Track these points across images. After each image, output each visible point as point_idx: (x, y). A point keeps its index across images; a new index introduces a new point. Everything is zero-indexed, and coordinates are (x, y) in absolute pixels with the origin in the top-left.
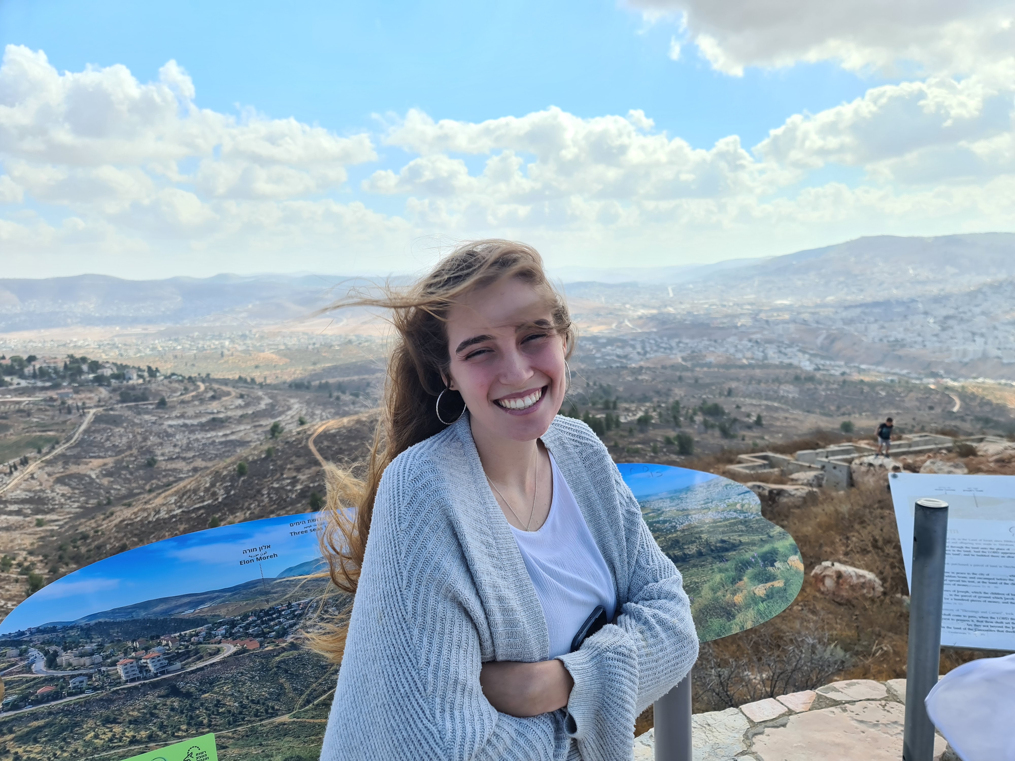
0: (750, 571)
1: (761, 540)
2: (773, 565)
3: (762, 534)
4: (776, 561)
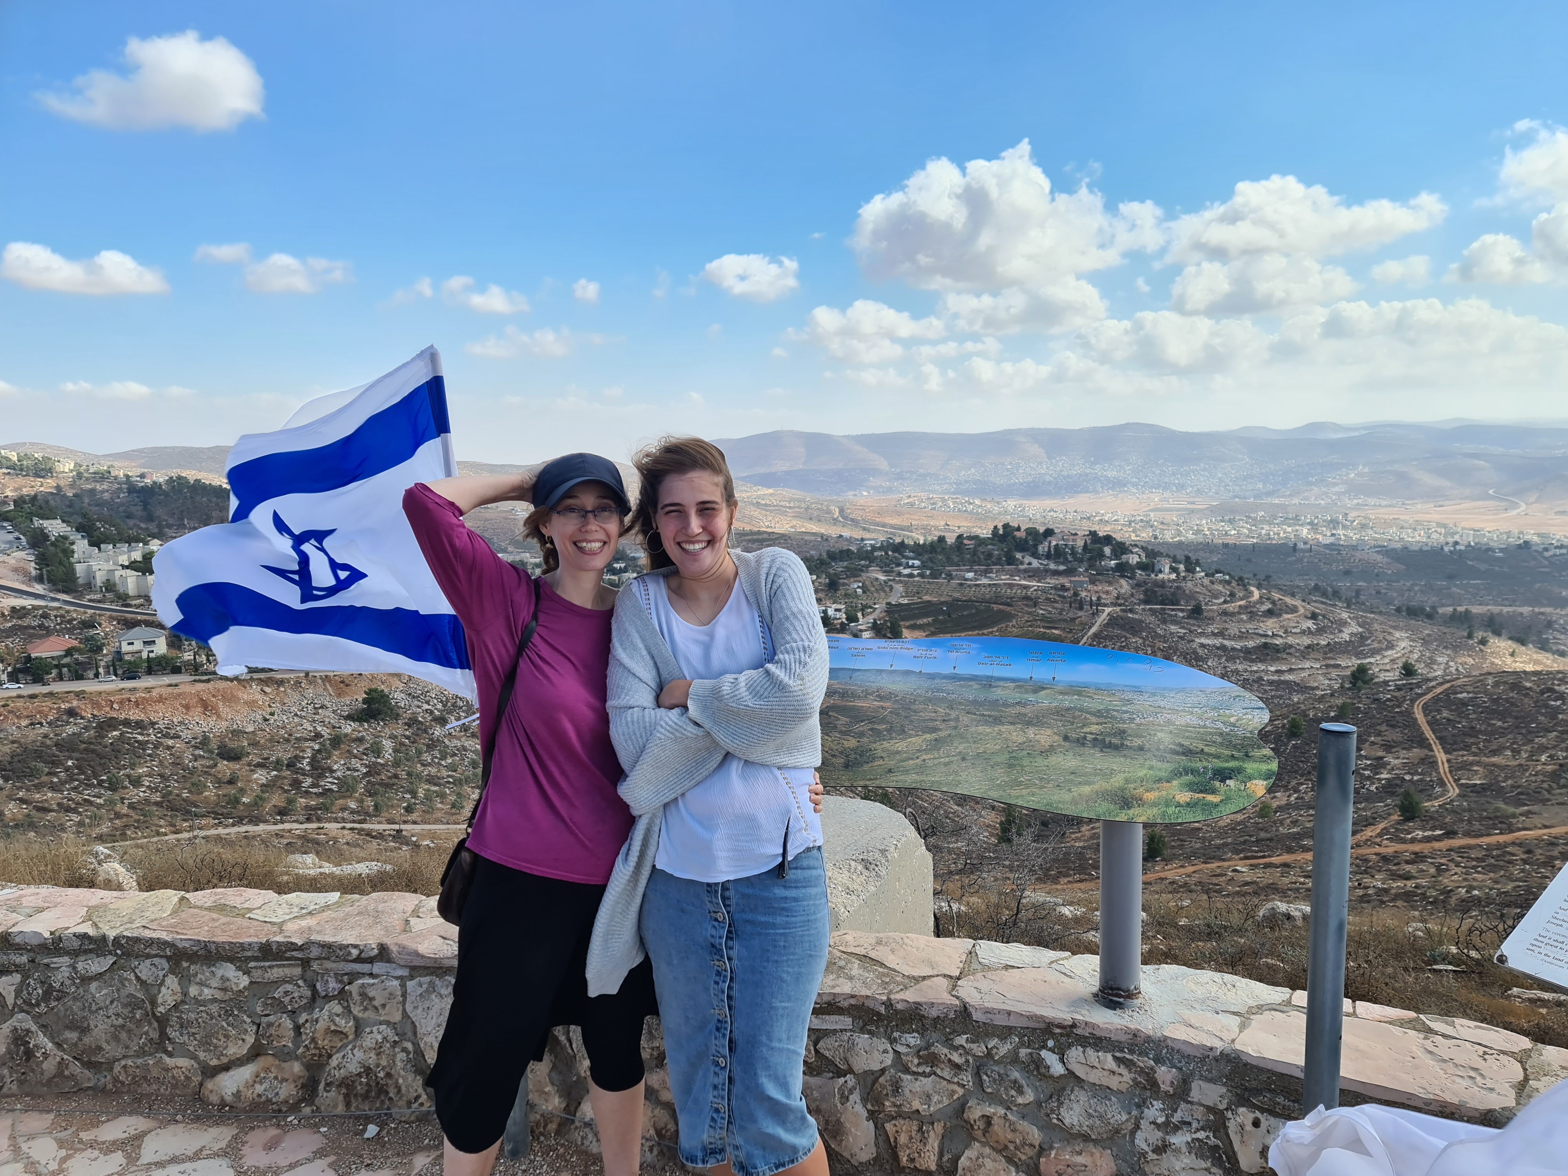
0: (1190, 777)
1: (1232, 756)
2: (1223, 781)
3: (1239, 751)
4: (1231, 778)
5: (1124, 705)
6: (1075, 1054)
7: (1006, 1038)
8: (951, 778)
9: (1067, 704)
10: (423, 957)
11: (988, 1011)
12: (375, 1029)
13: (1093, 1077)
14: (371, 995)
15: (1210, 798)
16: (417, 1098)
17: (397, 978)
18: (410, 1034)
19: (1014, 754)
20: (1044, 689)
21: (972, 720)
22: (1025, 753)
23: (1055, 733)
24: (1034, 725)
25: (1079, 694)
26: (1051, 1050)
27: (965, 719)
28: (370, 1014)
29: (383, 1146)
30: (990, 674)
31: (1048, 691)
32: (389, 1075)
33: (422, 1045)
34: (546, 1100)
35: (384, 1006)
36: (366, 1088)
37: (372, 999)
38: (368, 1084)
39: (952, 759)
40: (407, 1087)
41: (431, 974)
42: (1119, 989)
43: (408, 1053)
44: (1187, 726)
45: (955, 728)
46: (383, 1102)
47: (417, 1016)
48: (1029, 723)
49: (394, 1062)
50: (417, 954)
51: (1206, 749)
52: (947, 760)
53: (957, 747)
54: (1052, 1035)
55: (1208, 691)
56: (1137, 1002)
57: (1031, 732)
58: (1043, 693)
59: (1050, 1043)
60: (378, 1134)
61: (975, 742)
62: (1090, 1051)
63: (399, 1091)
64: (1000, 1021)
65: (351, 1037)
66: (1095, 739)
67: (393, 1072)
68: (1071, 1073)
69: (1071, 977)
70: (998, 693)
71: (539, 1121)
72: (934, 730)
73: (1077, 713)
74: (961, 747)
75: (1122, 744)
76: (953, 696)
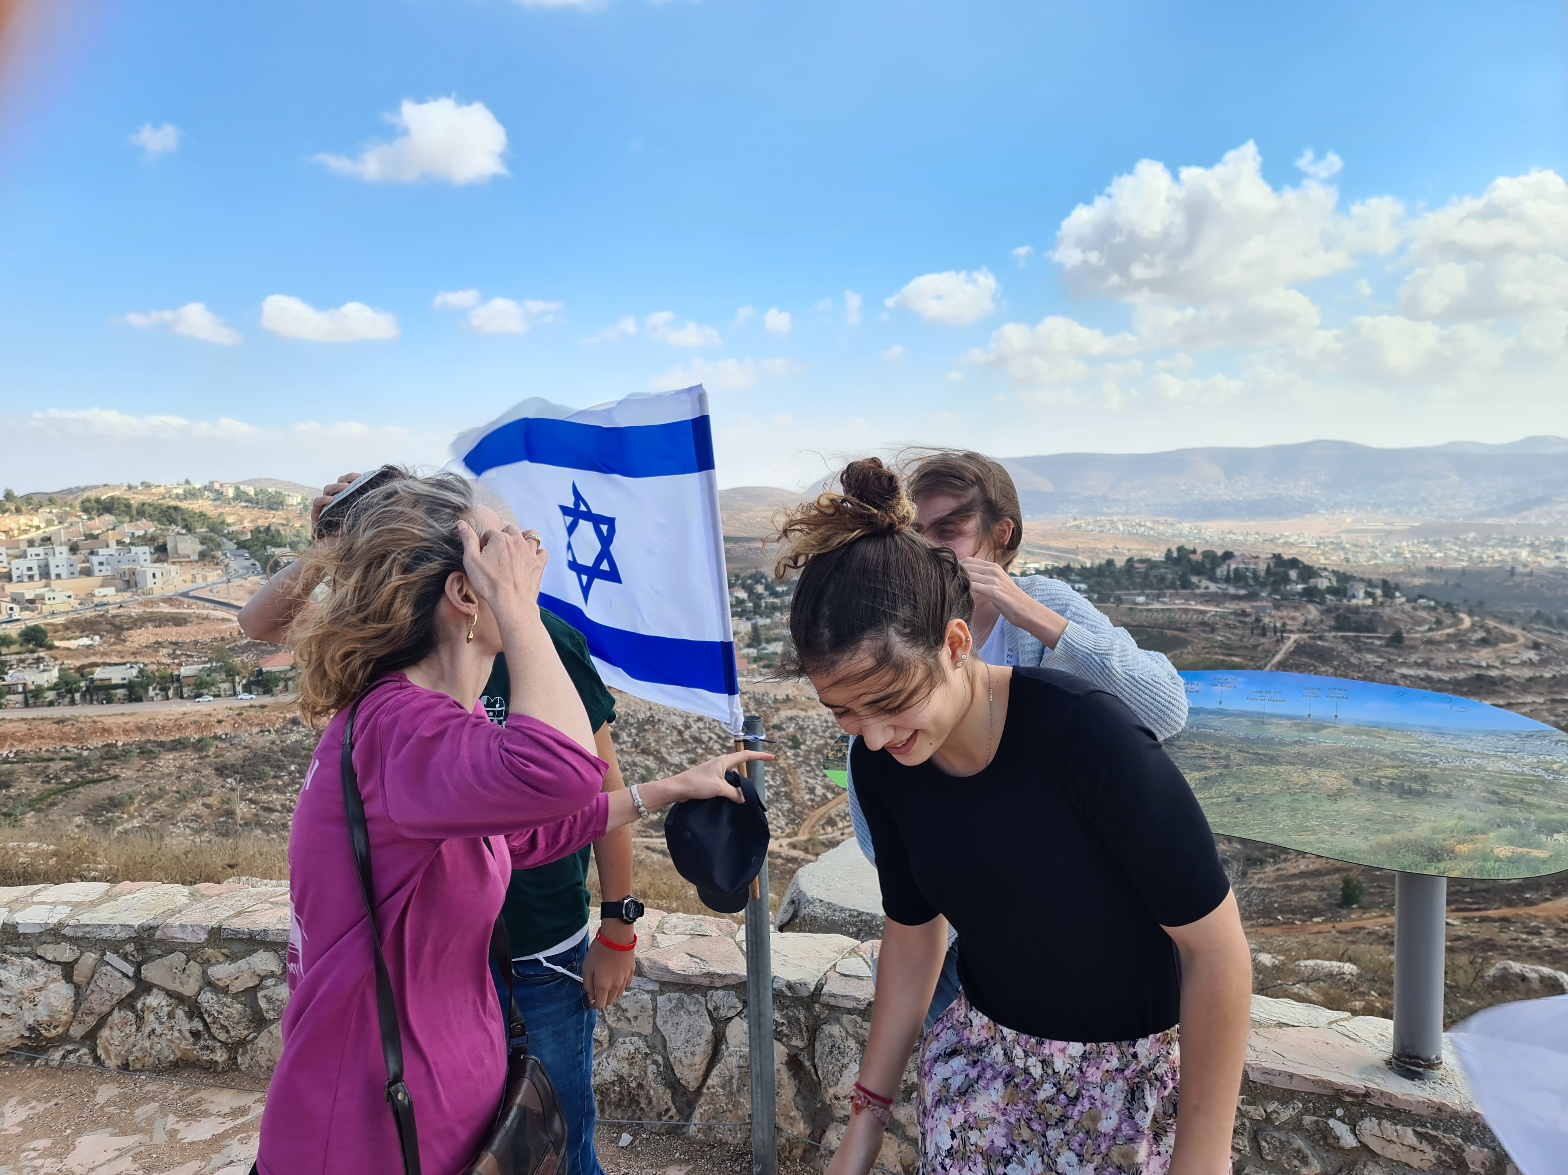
2: (1550, 834)
4: (1559, 832)
5: (1422, 748)
6: (1369, 1125)
7: (1287, 1102)
8: (1226, 820)
9: (1354, 745)
10: (673, 973)
11: (1266, 1072)
12: (627, 1039)
13: (1390, 1152)
14: (624, 1006)
15: (1536, 853)
16: (667, 1110)
17: (648, 992)
18: (660, 1048)
19: (1296, 797)
20: (1326, 727)
21: (1245, 759)
22: (1309, 795)
23: (1343, 776)
24: (1318, 766)
25: (1368, 734)
26: (1339, 1119)
27: (1237, 757)
28: (622, 1025)
29: (637, 1156)
30: (1261, 710)
31: (1331, 730)
32: (640, 1086)
33: (672, 1060)
34: (791, 1125)
35: (636, 1018)
36: (618, 1097)
37: (625, 1011)
38: (620, 1093)
39: (1226, 799)
40: (658, 1099)
41: (680, 990)
42: (1418, 1058)
43: (658, 1066)
44: (1502, 772)
45: (1227, 766)
46: (634, 1112)
47: (667, 1030)
48: (1311, 764)
49: (646, 1073)
50: (668, 970)
51: (1527, 799)
52: (1220, 800)
53: (1230, 788)
54: (1342, 1104)
55: (1524, 734)
56: (1438, 1073)
57: (1314, 774)
58: (1325, 731)
59: (1339, 1112)
60: (631, 1143)
61: (1250, 782)
62: (1386, 1124)
63: (650, 1102)
64: (1281, 1083)
65: (606, 1046)
66: (1392, 784)
67: (644, 1083)
68: (1364, 1147)
69: (1355, 1040)
70: (1273, 731)
71: (785, 1145)
72: (1204, 768)
73: (1367, 755)
74: (1234, 788)
75: (1425, 791)
76: (1222, 733)
